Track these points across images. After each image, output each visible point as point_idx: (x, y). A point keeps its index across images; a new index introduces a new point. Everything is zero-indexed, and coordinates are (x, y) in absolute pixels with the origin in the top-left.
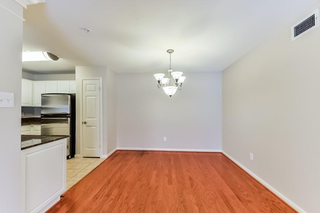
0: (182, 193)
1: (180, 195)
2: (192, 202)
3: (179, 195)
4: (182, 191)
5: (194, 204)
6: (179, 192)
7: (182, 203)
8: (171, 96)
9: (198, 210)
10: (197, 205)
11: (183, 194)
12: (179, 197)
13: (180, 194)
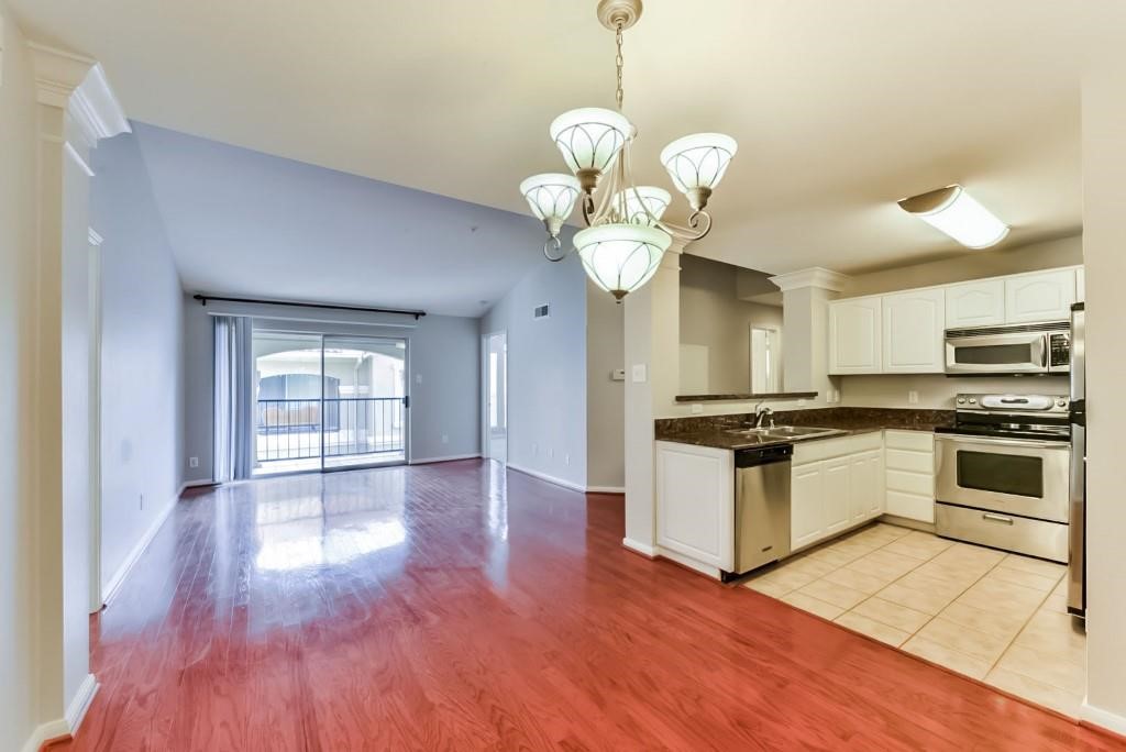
0: (499, 725)
1: (499, 713)
2: (453, 711)
3: (502, 710)
4: (500, 733)
5: (441, 705)
6: (510, 725)
7: (482, 692)
9: (427, 695)
10: (432, 707)
11: (491, 722)
12: (498, 705)
13: (501, 718)
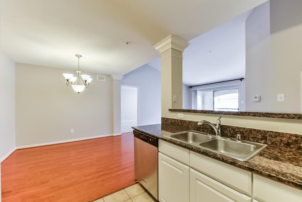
8: (79, 93)
